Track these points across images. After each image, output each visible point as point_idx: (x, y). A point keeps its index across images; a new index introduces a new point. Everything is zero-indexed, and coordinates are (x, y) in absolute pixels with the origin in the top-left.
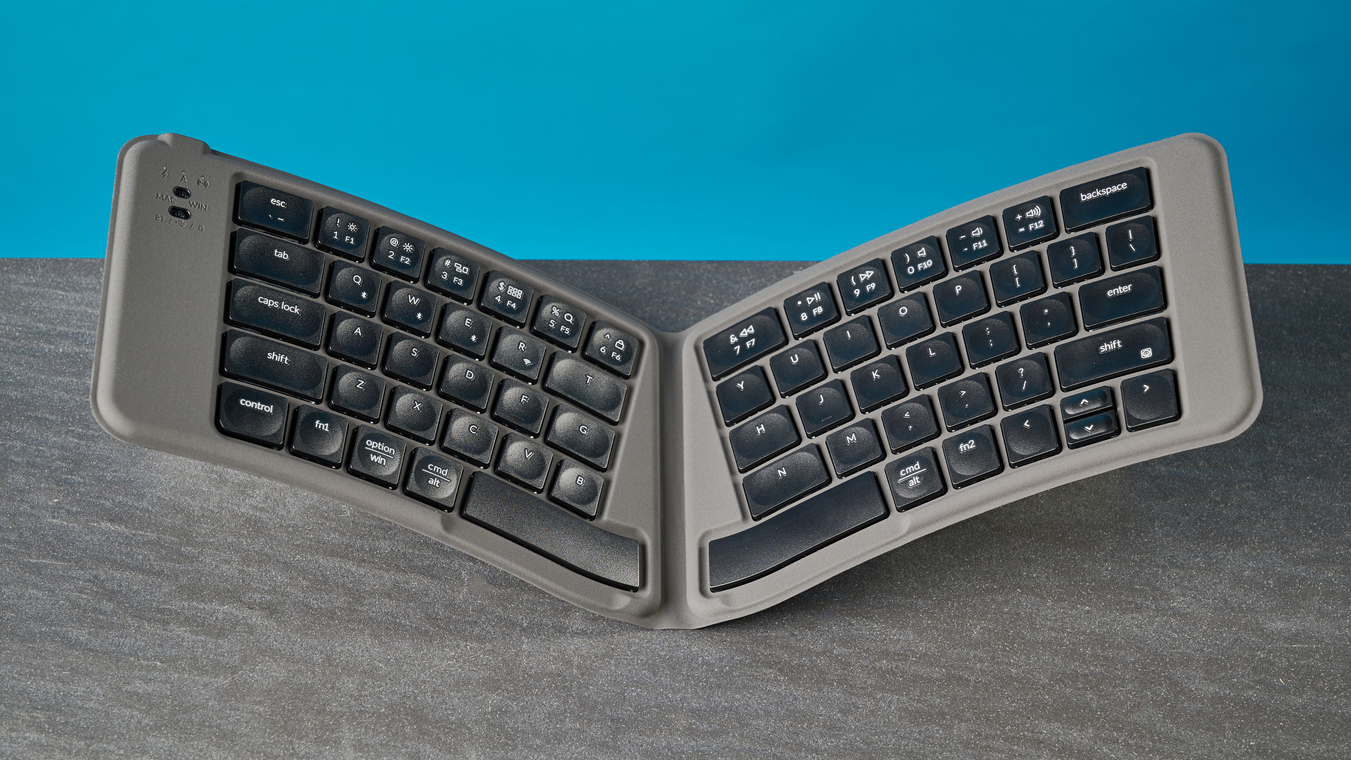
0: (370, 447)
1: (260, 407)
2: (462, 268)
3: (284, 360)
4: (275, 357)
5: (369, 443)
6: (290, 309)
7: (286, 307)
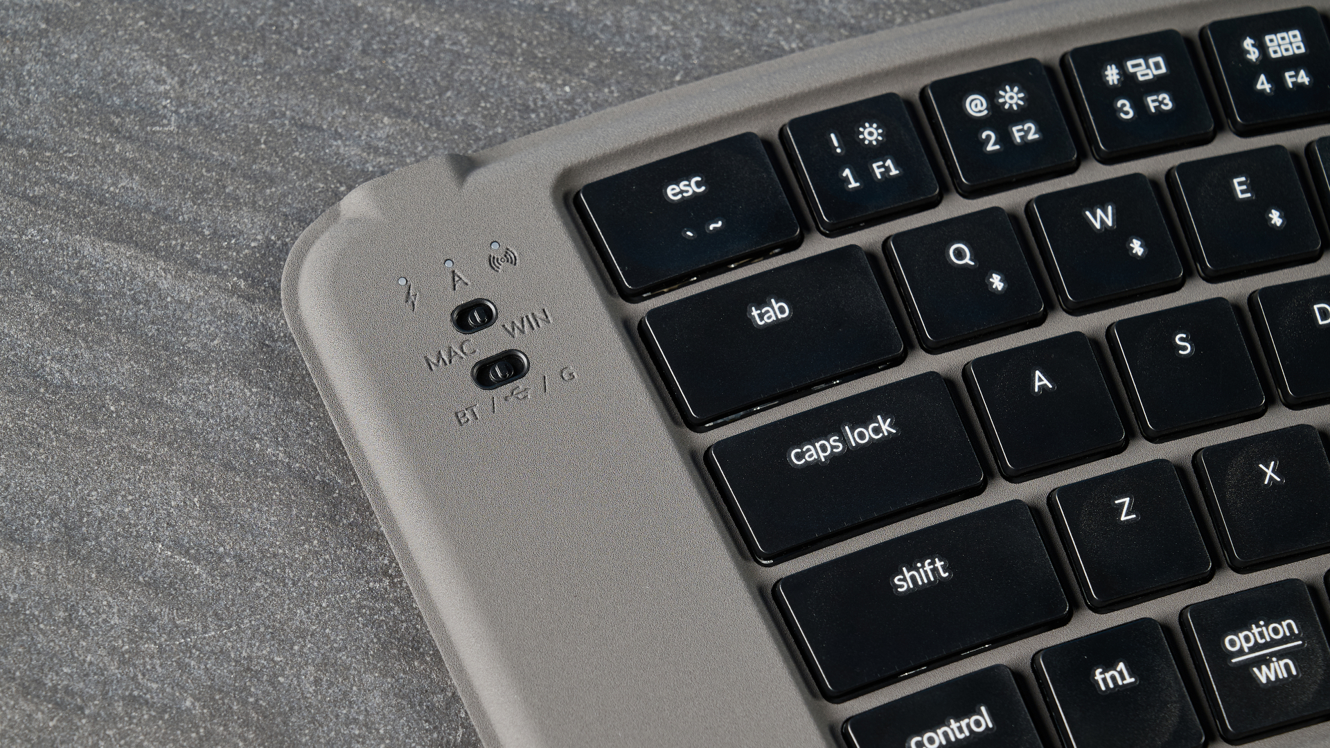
0: (1241, 652)
1: (961, 730)
2: (1148, 67)
3: (935, 570)
4: (913, 578)
5: (1232, 643)
6: (869, 433)
7: (859, 436)
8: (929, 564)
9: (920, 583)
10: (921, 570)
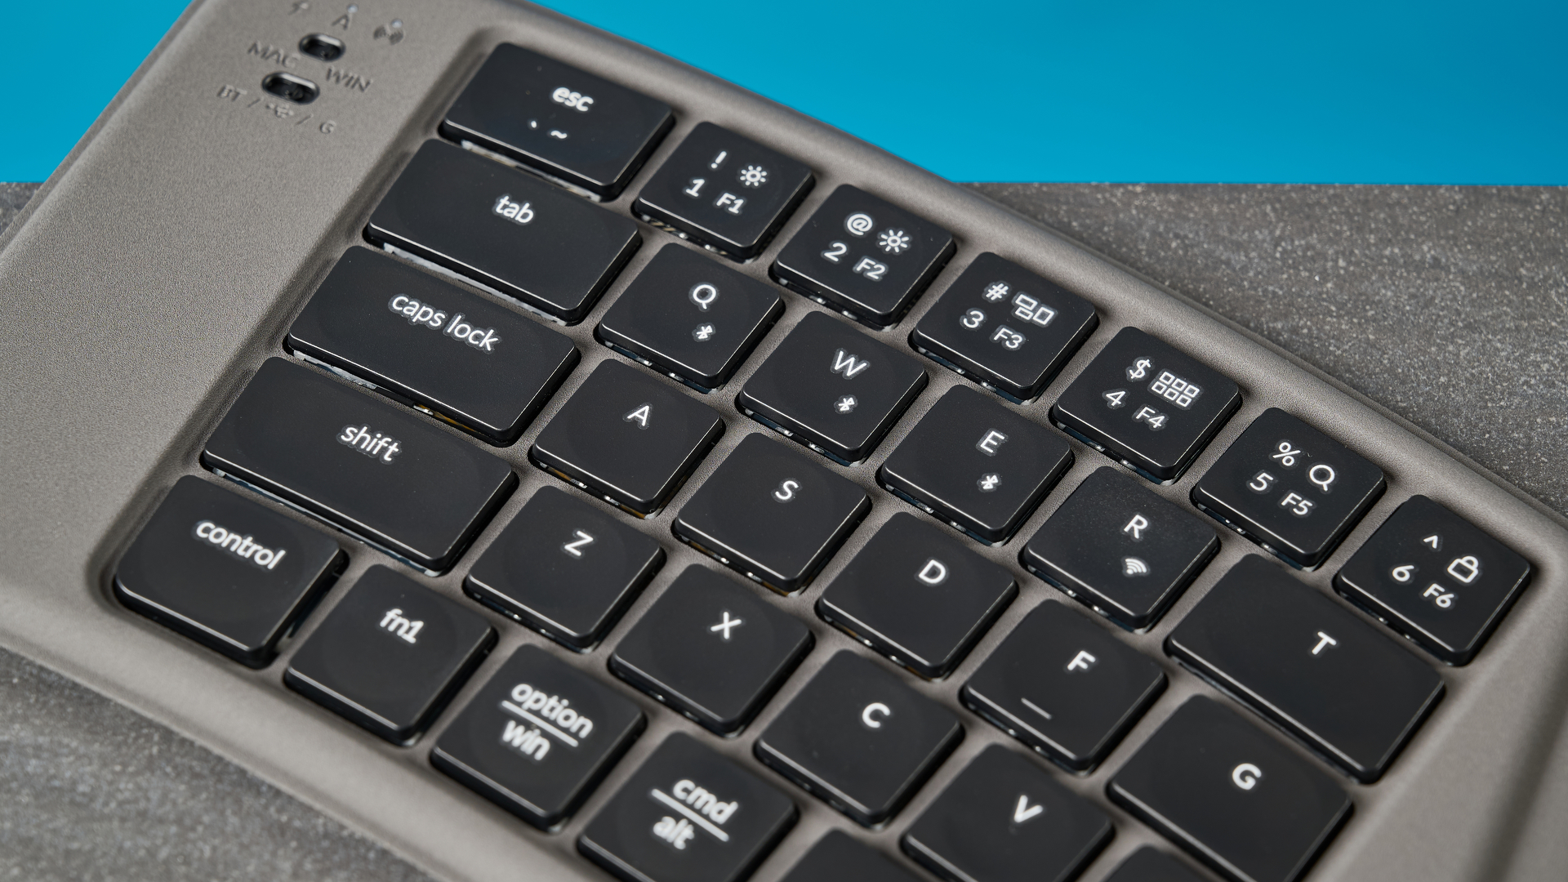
0: (519, 704)
1: (247, 549)
2: (1035, 311)
3: (384, 449)
4: (363, 439)
5: (522, 692)
6: (470, 335)
7: (459, 328)
8: (387, 442)
9: (363, 447)
10: (375, 440)
